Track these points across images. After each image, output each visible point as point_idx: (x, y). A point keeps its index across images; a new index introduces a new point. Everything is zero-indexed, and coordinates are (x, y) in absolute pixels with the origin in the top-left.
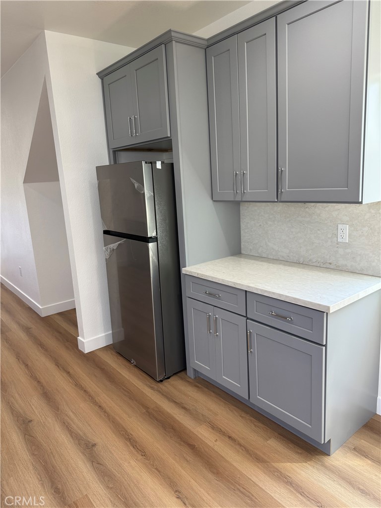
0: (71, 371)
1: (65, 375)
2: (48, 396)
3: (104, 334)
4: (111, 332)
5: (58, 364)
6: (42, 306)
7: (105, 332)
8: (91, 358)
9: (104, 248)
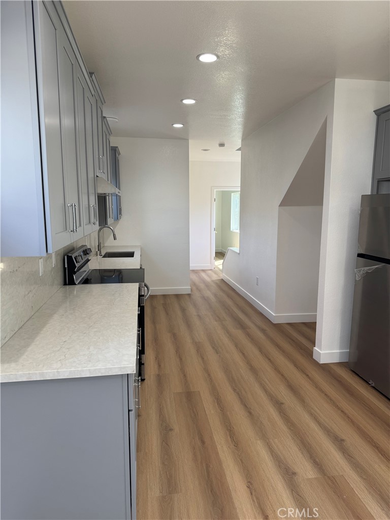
0: (310, 375)
1: (304, 376)
2: (293, 389)
3: (338, 351)
4: (348, 350)
5: (296, 365)
6: (275, 314)
7: (340, 350)
8: (325, 368)
9: (355, 270)
